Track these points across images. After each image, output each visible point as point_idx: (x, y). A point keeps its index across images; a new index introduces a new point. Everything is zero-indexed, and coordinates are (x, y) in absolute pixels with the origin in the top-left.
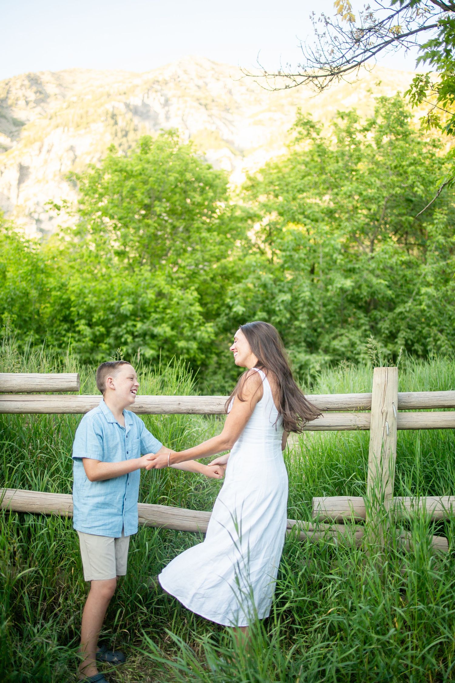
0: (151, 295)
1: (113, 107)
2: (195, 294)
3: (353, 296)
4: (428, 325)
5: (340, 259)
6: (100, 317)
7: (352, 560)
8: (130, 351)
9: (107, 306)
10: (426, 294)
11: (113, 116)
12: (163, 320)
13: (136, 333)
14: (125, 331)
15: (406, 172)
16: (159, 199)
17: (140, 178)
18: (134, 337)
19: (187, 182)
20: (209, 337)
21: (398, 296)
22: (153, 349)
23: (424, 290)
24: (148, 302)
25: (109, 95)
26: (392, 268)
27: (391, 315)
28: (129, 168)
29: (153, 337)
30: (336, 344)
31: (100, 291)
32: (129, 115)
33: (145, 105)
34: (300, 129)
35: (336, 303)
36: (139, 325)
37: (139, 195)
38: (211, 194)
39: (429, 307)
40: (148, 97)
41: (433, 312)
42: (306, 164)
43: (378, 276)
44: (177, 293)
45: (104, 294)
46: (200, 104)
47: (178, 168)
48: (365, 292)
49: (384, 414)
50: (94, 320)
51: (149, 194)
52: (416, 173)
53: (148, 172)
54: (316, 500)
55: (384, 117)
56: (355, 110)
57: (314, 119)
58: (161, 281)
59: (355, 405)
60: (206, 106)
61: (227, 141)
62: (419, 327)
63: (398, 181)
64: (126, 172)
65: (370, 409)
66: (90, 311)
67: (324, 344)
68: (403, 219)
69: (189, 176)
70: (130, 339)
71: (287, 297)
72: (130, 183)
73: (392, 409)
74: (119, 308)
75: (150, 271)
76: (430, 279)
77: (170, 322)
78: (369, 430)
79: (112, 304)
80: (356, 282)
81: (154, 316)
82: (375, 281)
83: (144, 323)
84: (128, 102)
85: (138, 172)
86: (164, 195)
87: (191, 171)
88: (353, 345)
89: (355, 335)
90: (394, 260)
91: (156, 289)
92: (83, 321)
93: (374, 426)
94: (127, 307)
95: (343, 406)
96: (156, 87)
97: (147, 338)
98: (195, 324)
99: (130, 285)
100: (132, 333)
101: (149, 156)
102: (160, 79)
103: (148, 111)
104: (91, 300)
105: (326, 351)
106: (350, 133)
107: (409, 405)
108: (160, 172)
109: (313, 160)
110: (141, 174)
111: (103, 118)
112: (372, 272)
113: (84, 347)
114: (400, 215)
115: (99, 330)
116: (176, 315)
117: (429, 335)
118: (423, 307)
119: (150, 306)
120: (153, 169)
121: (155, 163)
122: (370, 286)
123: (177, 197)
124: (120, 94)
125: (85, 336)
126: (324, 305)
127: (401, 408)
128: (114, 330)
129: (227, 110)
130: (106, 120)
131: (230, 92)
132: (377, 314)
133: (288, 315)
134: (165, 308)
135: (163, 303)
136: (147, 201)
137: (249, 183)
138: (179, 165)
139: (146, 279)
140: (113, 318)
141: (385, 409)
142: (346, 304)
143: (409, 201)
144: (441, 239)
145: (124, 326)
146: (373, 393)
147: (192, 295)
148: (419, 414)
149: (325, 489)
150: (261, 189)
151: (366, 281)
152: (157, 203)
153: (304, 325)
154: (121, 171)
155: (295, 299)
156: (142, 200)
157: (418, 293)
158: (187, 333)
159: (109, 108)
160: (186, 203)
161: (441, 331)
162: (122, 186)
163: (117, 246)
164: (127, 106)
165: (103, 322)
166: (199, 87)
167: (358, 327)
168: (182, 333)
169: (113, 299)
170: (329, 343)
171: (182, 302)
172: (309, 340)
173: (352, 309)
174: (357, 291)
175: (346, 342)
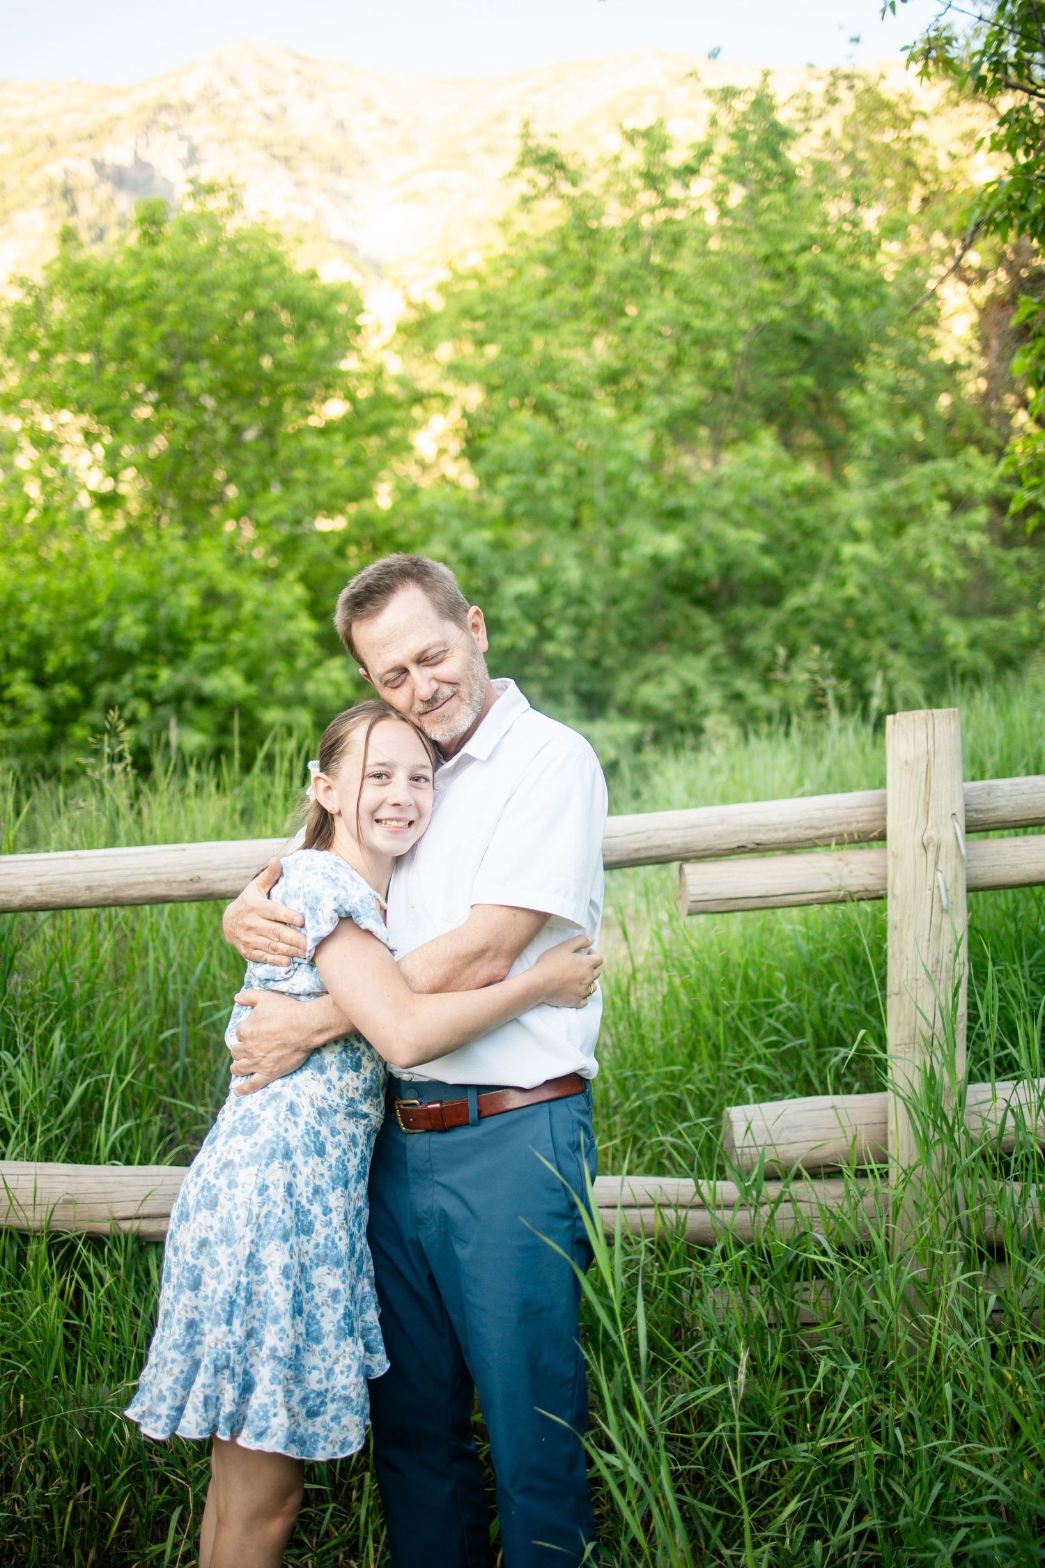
0: (189, 598)
1: (66, 172)
2: (300, 591)
3: (682, 574)
4: (865, 635)
5: (644, 486)
6: (63, 659)
7: (883, 1301)
8: (145, 740)
9: (81, 632)
10: (856, 560)
11: (67, 193)
12: (222, 659)
13: (158, 697)
14: (129, 692)
15: (792, 270)
16: (193, 358)
17: (142, 307)
18: (154, 706)
19: (261, 313)
20: (338, 694)
21: (787, 570)
22: (201, 730)
23: (848, 550)
24: (183, 618)
25: (52, 143)
26: (768, 504)
27: (775, 616)
28: (113, 283)
29: (202, 701)
30: (649, 693)
31: (60, 595)
32: (106, 189)
33: (140, 164)
34: (531, 172)
35: (642, 595)
36: (165, 674)
37: (144, 350)
38: (321, 341)
39: (864, 590)
40: (148, 145)
41: (872, 603)
42: (548, 261)
43: (738, 525)
44: (255, 589)
45: (71, 601)
46: (274, 157)
47: (236, 279)
48: (710, 565)
49: (931, 849)
50: (50, 668)
51: (168, 345)
52: (818, 270)
53: (161, 291)
54: (736, 1114)
55: (733, 136)
56: (661, 123)
57: (562, 147)
58: (211, 560)
59: (835, 829)
60: (287, 160)
61: (342, 244)
62: (842, 642)
63: (774, 292)
64: (107, 292)
65: (882, 837)
66: (38, 646)
67: (621, 694)
68: (790, 383)
69: (263, 296)
70: (143, 710)
71: (528, 585)
72: (120, 319)
73: (951, 831)
74: (110, 635)
75: (185, 538)
76: (862, 524)
77: (243, 664)
78: (881, 898)
79: (94, 624)
80: (687, 540)
81: (201, 650)
82: (733, 535)
83: (176, 669)
84: (99, 158)
85: (137, 293)
86: (204, 348)
87: (268, 283)
88: (690, 693)
89: (693, 670)
90: (776, 481)
91: (203, 583)
92: (22, 674)
93: (897, 887)
94: (130, 629)
95: (803, 834)
96: (166, 118)
97: (188, 706)
98: (301, 663)
99: (134, 574)
100: (147, 695)
101: (163, 251)
102: (174, 99)
103: (151, 178)
104: (37, 618)
105: (626, 711)
106: (652, 180)
107: (989, 816)
108: (190, 291)
109: (565, 249)
110: (143, 297)
111: (43, 199)
112: (724, 514)
113: (29, 740)
114: (784, 374)
115: (63, 694)
116: (253, 644)
117: (866, 659)
118: (851, 590)
119: (189, 625)
120: (173, 282)
121: (178, 267)
122: (721, 550)
123: (238, 351)
124: (79, 139)
125: (30, 712)
126: (614, 601)
127: (977, 827)
128: (103, 690)
129: (337, 170)
130: (49, 204)
131: (341, 126)
132: (742, 614)
133: (531, 631)
134: (227, 629)
135: (219, 618)
136: (164, 365)
137: (412, 316)
138: (239, 271)
139: (173, 560)
140: (98, 662)
141: (932, 832)
142: (667, 597)
143: (800, 340)
144: (883, 427)
145: (127, 679)
146: (891, 791)
147: (291, 593)
148: (1019, 841)
149: (752, 1076)
150: (441, 328)
151: (711, 537)
152: (188, 368)
153: (568, 653)
154: (93, 290)
155: (546, 590)
156: (152, 363)
157: (836, 559)
158: (284, 687)
159: (54, 171)
160: (259, 367)
161: (895, 647)
162: (98, 328)
163: (97, 481)
164: (99, 166)
165: (72, 673)
166: (268, 117)
167: (698, 649)
168: (270, 690)
169: (94, 614)
170: (632, 691)
171: (268, 613)
172: (584, 687)
173: (679, 607)
174: (691, 564)
175: (672, 686)
